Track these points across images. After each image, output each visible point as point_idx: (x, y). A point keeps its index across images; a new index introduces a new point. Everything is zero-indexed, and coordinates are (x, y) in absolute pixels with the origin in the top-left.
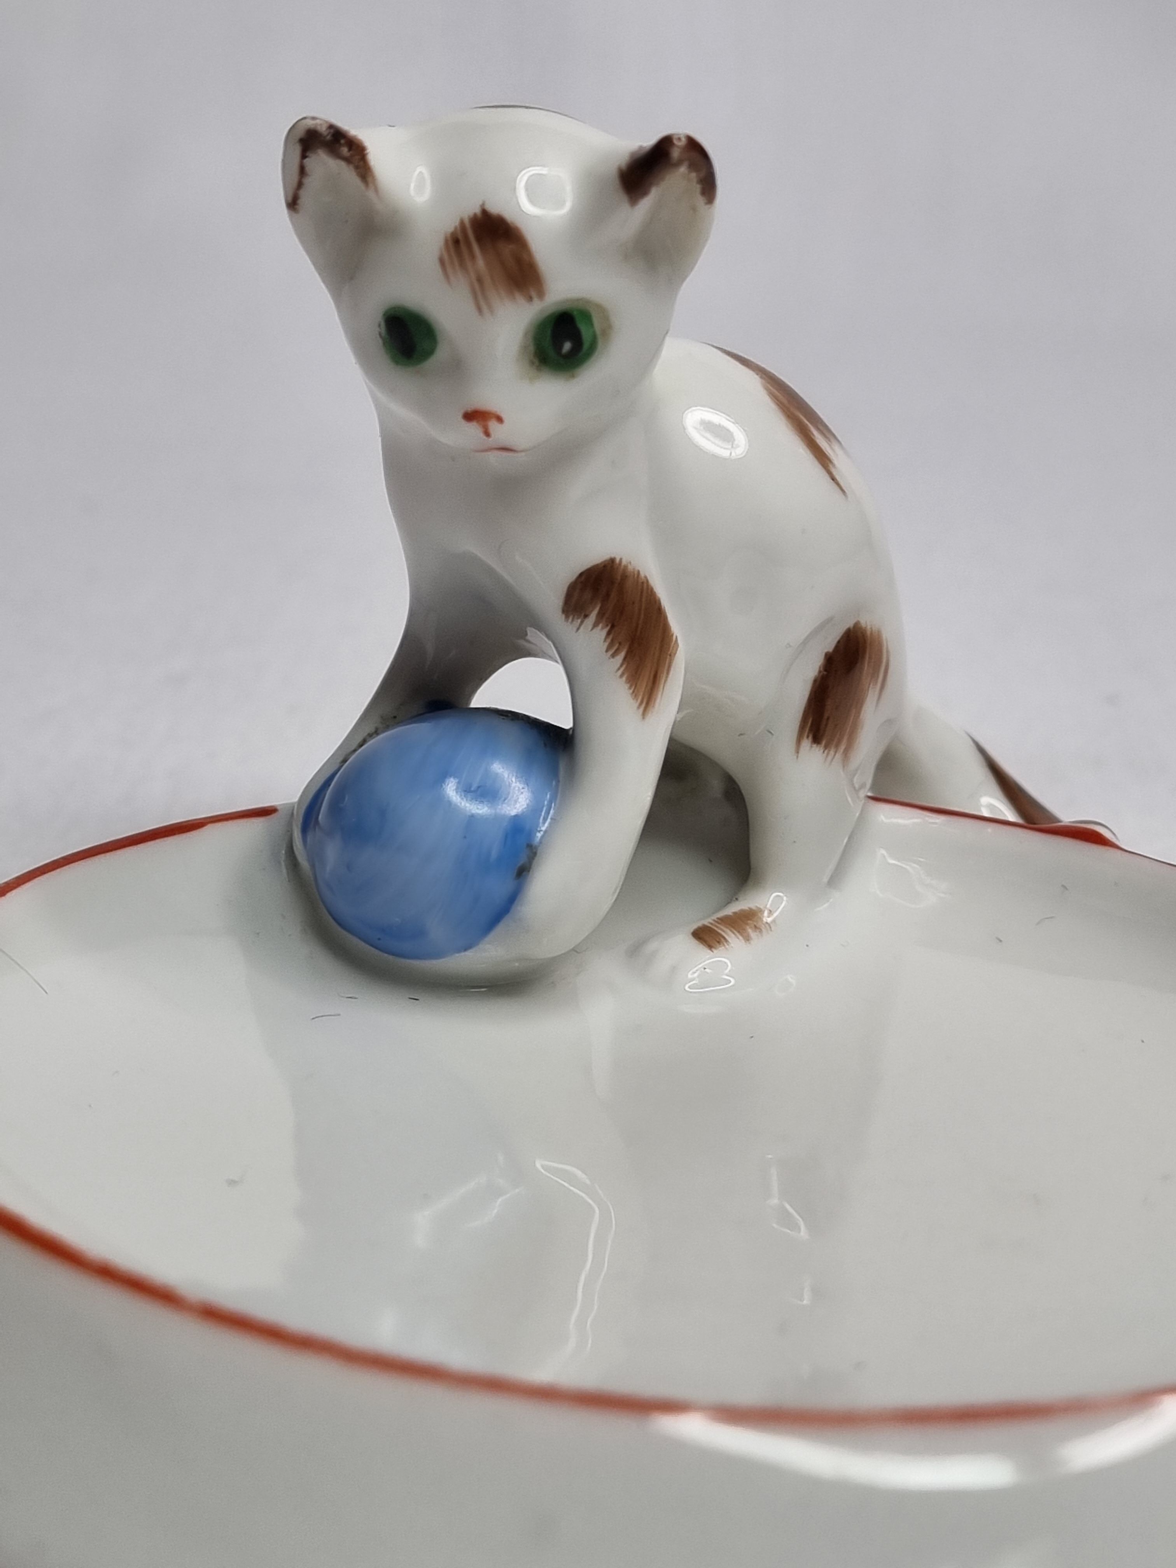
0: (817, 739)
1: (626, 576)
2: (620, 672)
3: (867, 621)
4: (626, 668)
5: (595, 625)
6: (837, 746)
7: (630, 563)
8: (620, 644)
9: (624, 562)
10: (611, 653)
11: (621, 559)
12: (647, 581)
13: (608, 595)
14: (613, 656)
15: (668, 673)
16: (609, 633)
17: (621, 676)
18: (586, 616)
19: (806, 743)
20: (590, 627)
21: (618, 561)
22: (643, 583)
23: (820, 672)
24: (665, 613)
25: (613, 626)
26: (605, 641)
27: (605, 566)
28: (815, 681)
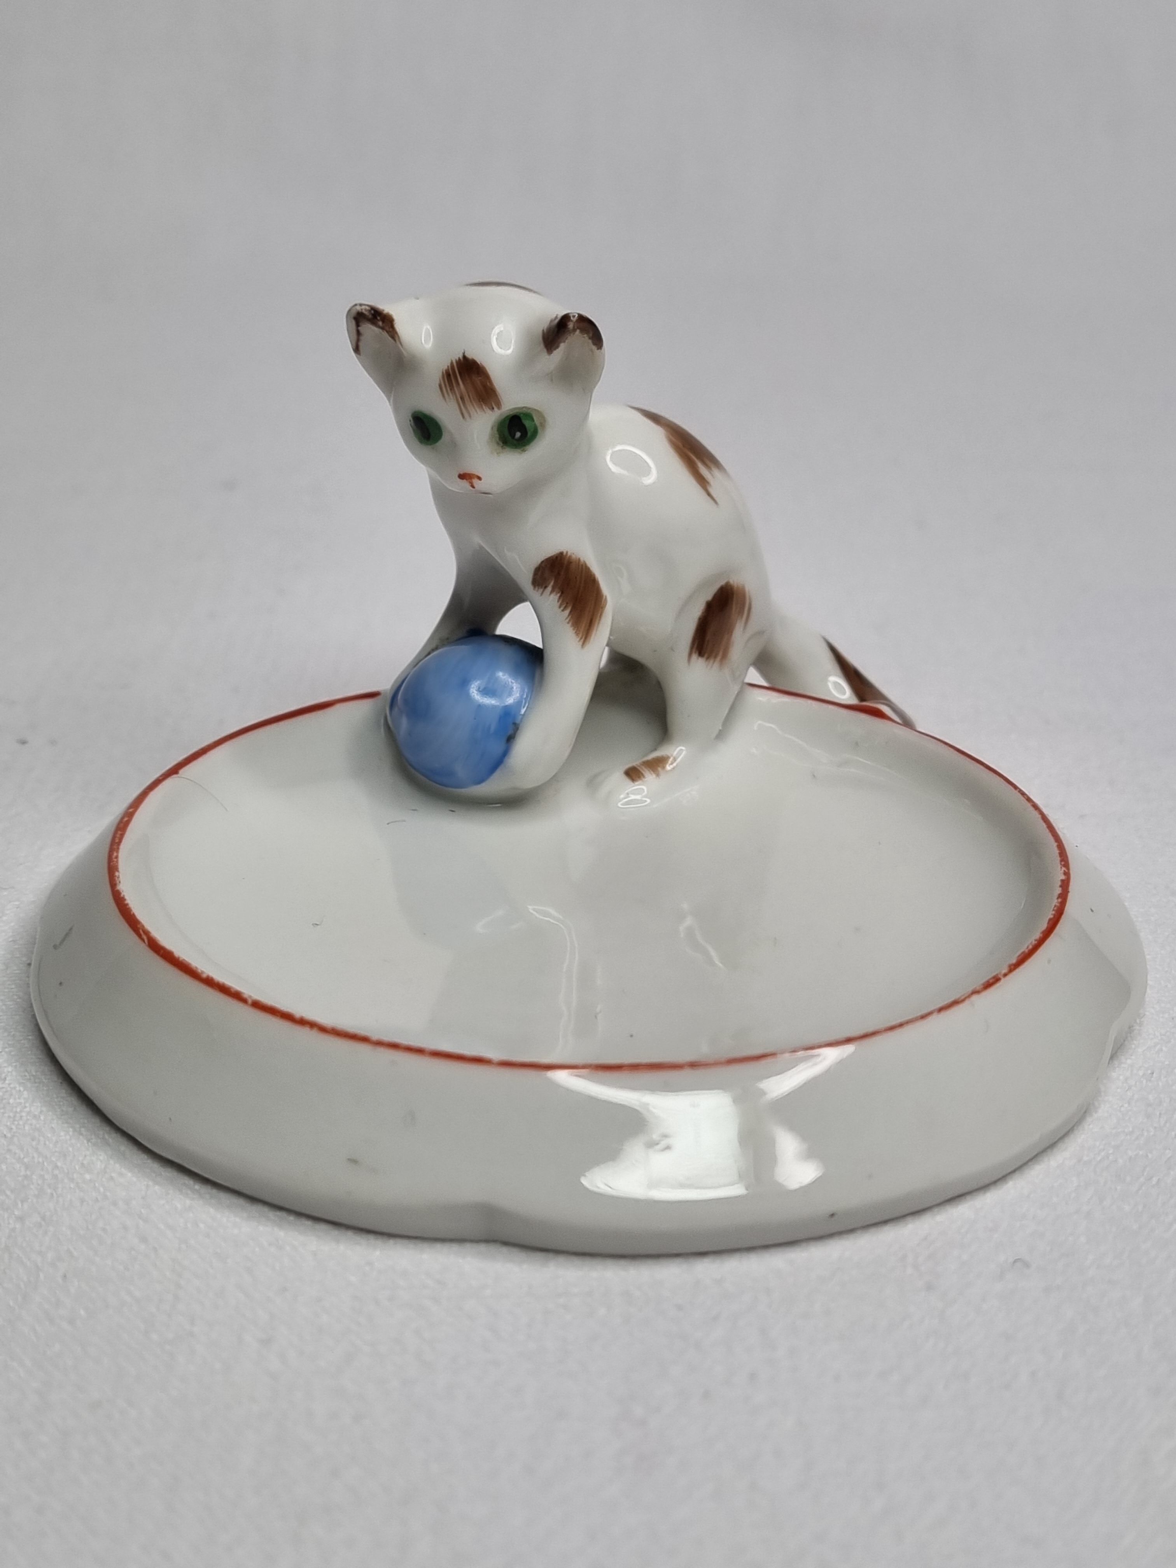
0: (701, 654)
1: (571, 563)
2: (567, 620)
3: (735, 580)
4: (571, 617)
5: (551, 592)
6: (715, 657)
7: (573, 554)
8: (567, 603)
9: (569, 554)
10: (562, 608)
11: (567, 552)
12: (586, 564)
13: (559, 574)
14: (563, 610)
15: (600, 620)
16: (560, 596)
17: (568, 623)
18: (546, 587)
19: (695, 656)
20: (549, 593)
21: (565, 553)
22: (582, 565)
23: (703, 613)
24: (598, 582)
25: (562, 593)
26: (558, 601)
27: (557, 557)
28: (700, 619)
